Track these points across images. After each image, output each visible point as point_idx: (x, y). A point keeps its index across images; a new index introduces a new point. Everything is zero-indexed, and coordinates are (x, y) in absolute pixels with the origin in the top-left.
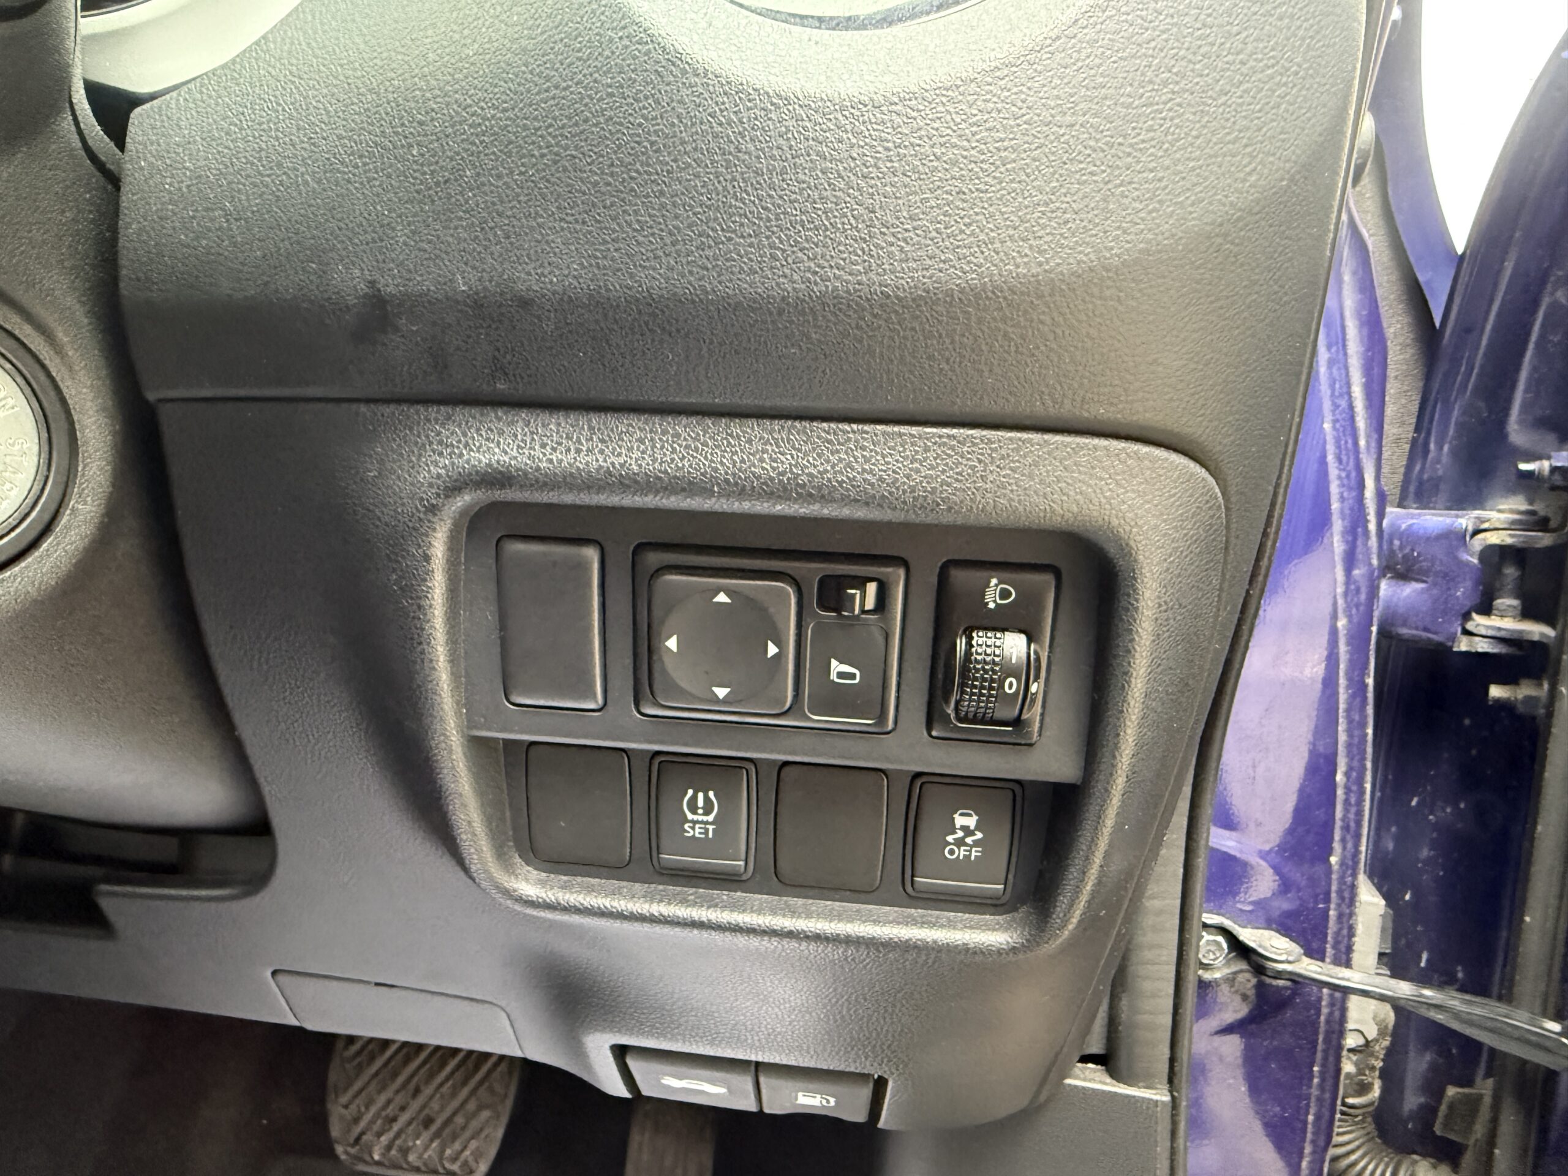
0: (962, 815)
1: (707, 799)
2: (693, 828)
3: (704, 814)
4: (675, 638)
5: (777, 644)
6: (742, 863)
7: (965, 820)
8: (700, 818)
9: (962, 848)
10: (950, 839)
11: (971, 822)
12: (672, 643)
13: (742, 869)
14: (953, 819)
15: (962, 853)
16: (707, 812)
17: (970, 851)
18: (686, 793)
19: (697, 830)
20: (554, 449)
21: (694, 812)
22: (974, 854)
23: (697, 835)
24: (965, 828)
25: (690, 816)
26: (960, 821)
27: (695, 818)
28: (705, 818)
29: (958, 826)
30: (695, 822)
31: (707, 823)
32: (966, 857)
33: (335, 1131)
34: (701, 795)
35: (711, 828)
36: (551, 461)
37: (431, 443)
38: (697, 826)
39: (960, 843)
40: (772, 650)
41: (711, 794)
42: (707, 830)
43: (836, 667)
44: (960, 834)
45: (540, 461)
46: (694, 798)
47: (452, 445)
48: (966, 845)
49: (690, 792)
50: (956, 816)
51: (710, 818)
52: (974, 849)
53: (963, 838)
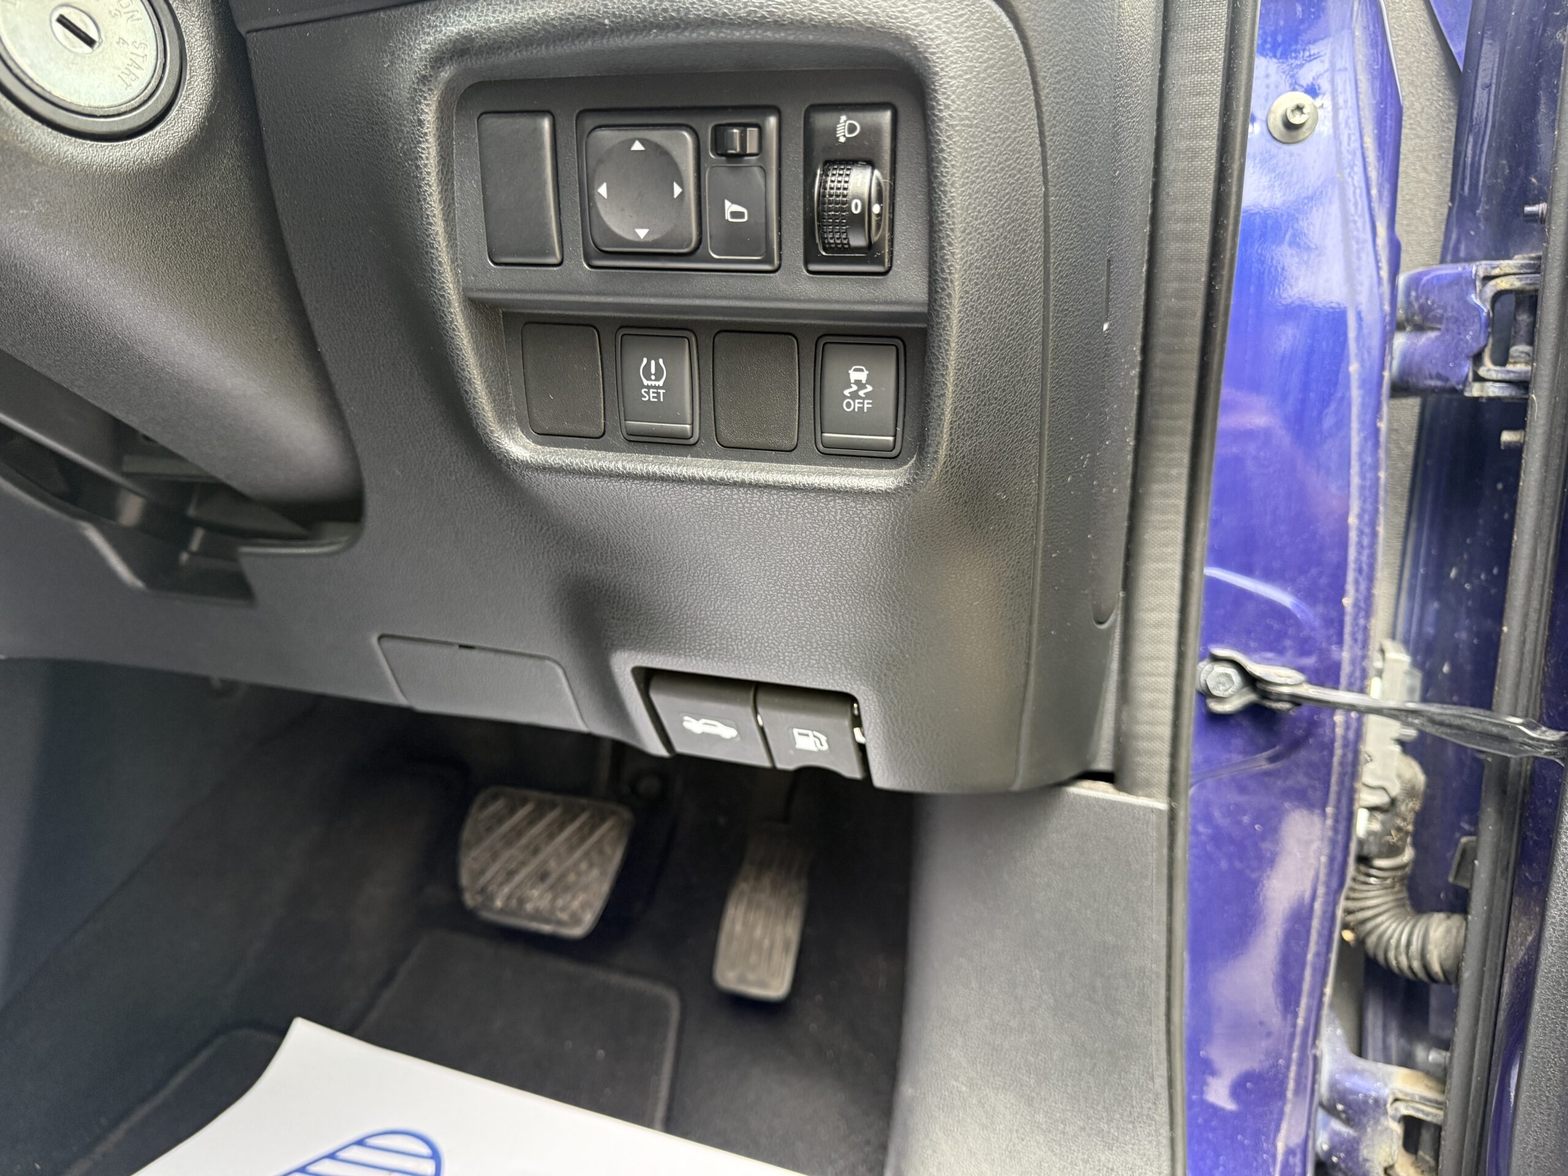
0: (856, 370)
1: (657, 365)
2: (648, 393)
3: (656, 380)
4: (605, 185)
5: (681, 185)
6: (688, 427)
7: (858, 375)
8: (653, 383)
9: (857, 401)
10: (847, 392)
11: (863, 376)
12: (603, 190)
13: (689, 434)
14: (849, 374)
15: (857, 405)
16: (658, 379)
17: (863, 403)
18: (642, 361)
19: (652, 395)
20: (501, 13)
21: (648, 379)
22: (866, 406)
23: (652, 399)
24: (858, 382)
25: (646, 382)
26: (854, 376)
27: (650, 383)
28: (657, 383)
29: (852, 381)
30: (648, 387)
31: (658, 387)
32: (861, 409)
33: (465, 879)
34: (653, 363)
35: (662, 391)
36: (497, 21)
37: (423, 28)
38: (651, 391)
39: (854, 396)
40: (677, 190)
41: (661, 361)
42: (658, 397)
43: (730, 207)
44: (854, 388)
45: (491, 22)
46: (648, 366)
47: (436, 26)
48: (860, 398)
49: (645, 360)
50: (851, 372)
51: (661, 383)
52: (866, 401)
53: (856, 392)
